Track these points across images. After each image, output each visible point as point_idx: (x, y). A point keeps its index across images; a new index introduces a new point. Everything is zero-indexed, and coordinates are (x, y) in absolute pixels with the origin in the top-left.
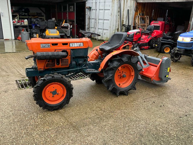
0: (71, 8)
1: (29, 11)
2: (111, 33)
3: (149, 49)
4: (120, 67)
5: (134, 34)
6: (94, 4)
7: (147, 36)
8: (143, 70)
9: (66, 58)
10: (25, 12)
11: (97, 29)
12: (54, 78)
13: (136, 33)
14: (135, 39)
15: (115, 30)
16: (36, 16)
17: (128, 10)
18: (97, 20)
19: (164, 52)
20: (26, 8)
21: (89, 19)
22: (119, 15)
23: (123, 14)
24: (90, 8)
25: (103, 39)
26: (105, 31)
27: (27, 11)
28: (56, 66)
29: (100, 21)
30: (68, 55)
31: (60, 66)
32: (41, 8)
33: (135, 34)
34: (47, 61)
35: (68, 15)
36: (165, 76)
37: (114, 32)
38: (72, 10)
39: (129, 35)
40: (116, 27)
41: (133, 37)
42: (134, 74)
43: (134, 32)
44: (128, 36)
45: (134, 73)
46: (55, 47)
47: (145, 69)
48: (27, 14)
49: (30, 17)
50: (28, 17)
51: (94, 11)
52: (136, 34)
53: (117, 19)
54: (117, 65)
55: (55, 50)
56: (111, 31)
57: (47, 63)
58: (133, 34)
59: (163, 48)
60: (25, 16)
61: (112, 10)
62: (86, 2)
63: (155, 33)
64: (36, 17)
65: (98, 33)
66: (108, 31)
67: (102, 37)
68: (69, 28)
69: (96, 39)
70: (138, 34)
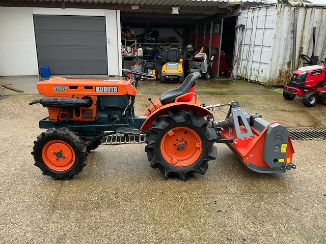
0: (216, 27)
1: (158, 35)
2: (273, 70)
4: (171, 131)
5: (307, 74)
6: (249, 20)
8: (236, 142)
9: (90, 108)
10: (153, 36)
11: (250, 62)
12: (55, 134)
13: (312, 71)
14: (309, 83)
15: (283, 64)
16: (167, 41)
17: (314, 28)
18: (252, 46)
20: (154, 29)
21: (241, 44)
22: (292, 38)
23: (302, 35)
24: (243, 27)
25: (259, 80)
26: (263, 66)
27: (155, 34)
28: (75, 118)
29: (257, 49)
30: (93, 104)
31: (80, 118)
32: (178, 29)
33: (309, 75)
34: (61, 109)
35: (211, 39)
36: (276, 161)
37: (279, 68)
38: (217, 31)
39: (297, 75)
40: (285, 58)
41: (304, 80)
42: (200, 146)
43: (308, 71)
44: (295, 77)
45: (200, 143)
46: (74, 91)
47: (240, 141)
48: (155, 39)
49: (158, 44)
50: (155, 44)
51: (249, 32)
52: (312, 75)
53: (287, 46)
54: (163, 127)
55: (73, 95)
56: (274, 67)
57: (62, 112)
58: (305, 73)
60: (151, 41)
61: (278, 29)
62: (239, 17)
64: (166, 43)
65: (251, 69)
66: (268, 67)
67: (257, 76)
68: (205, 61)
69: (247, 80)
70: (317, 73)
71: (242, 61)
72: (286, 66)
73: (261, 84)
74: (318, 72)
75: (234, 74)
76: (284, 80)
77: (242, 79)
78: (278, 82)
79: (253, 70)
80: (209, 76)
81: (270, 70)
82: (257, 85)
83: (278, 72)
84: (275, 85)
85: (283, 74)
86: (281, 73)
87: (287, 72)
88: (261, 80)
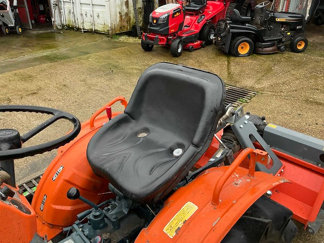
2: (113, 13)
3: (202, 46)
5: (168, 16)
7: (195, 18)
11: (78, 5)
13: (173, 12)
14: (172, 28)
15: (122, 5)
19: (237, 55)
25: (97, 28)
26: (97, 10)
33: (171, 17)
37: (118, 10)
39: (157, 19)
44: (155, 21)
52: (173, 17)
56: (113, 10)
59: (235, 46)
63: (211, 8)
65: (82, 15)
66: (106, 9)
67: (93, 24)
68: (8, 8)
69: (78, 29)
70: (177, 14)
71: (64, 4)
72: (124, 7)
73: (101, 34)
74: (178, 12)
75: (56, 23)
76: (125, 24)
77: (72, 29)
78: (120, 28)
79: (84, 16)
80: (20, 29)
81: (110, 14)
82: (96, 35)
83: (118, 15)
84: (118, 32)
85: (123, 18)
86: (121, 17)
87: (127, 14)
88: (99, 28)
